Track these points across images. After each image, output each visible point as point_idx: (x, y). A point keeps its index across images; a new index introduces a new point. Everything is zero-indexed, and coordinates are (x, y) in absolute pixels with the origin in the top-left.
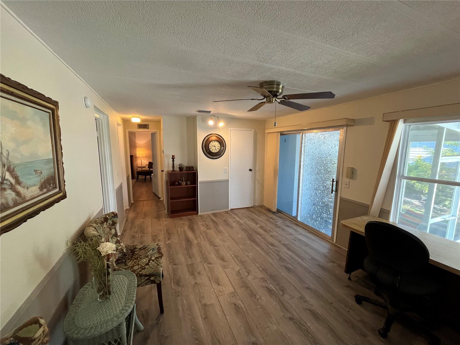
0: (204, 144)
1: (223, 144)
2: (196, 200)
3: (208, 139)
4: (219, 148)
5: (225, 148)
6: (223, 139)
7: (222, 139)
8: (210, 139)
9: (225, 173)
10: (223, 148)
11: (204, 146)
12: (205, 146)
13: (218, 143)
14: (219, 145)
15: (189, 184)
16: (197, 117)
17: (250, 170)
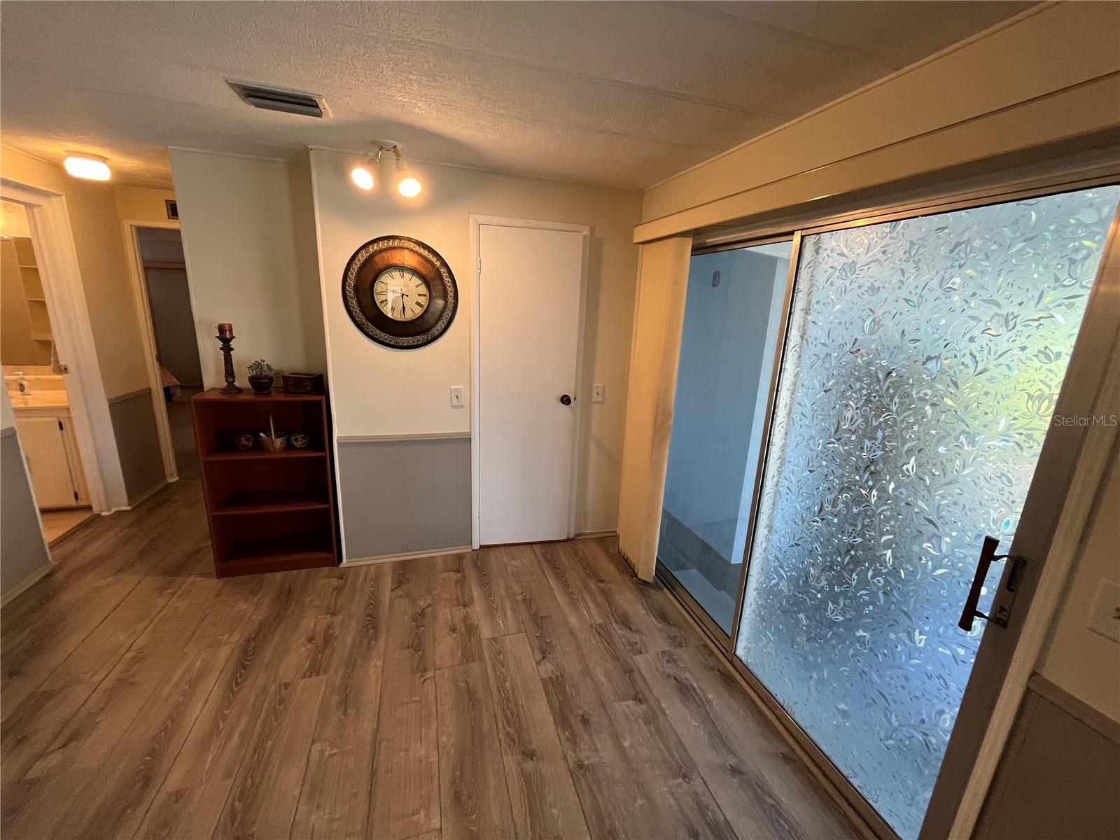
0: (351, 282)
1: (444, 285)
2: (328, 509)
3: (372, 256)
4: (424, 301)
5: (450, 305)
6: (445, 264)
7: (438, 264)
8: (377, 258)
9: (453, 407)
10: (440, 303)
11: (350, 290)
12: (356, 288)
13: (416, 281)
14: (423, 290)
15: (297, 444)
16: (312, 154)
17: (565, 400)
